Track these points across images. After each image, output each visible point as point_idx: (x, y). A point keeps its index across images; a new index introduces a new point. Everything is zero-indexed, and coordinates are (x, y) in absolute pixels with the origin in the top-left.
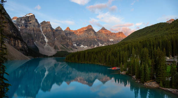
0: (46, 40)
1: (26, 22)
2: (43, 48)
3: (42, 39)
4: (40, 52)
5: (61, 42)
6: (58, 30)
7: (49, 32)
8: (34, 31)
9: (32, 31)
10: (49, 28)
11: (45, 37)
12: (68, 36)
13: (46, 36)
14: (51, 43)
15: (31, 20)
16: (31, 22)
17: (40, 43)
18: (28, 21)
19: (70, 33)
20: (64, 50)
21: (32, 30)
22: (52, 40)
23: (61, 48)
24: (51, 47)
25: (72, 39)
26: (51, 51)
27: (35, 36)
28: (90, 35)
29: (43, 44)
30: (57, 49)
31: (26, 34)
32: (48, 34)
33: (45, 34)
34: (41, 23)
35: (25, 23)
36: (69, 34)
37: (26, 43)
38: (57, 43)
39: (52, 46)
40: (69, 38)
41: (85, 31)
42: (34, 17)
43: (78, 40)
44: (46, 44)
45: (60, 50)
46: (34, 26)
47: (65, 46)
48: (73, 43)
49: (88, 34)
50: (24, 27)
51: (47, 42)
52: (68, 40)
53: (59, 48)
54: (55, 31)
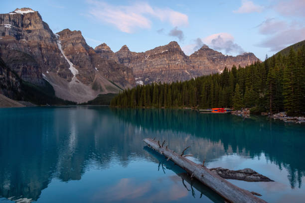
0: (73, 70)
1: (18, 26)
2: (66, 87)
3: (62, 67)
4: (58, 95)
5: (109, 75)
6: (103, 50)
7: (80, 53)
8: (40, 49)
9: (37, 50)
10: (80, 45)
11: (71, 64)
12: (126, 65)
13: (71, 61)
14: (86, 78)
15: (30, 24)
16: (30, 28)
17: (58, 76)
18: (22, 26)
19: (129, 59)
20: (114, 93)
21: (35, 47)
22: (87, 72)
23: (109, 88)
24: (85, 85)
25: (134, 71)
26: (86, 94)
27: (45, 59)
28: (174, 62)
29: (65, 78)
30: (99, 90)
31: (17, 54)
32: (77, 58)
33: (70, 57)
34: (59, 33)
35: (13, 29)
36: (127, 61)
37: (19, 74)
38: (98, 77)
39: (87, 84)
40: (127, 68)
41: (164, 53)
42: (38, 18)
43: (147, 74)
44: (74, 79)
45: (106, 92)
46: (41, 38)
47: (118, 84)
48: (136, 79)
49: (170, 61)
50: (13, 39)
51: (74, 74)
52: (124, 71)
53: (104, 88)
54: (94, 52)
